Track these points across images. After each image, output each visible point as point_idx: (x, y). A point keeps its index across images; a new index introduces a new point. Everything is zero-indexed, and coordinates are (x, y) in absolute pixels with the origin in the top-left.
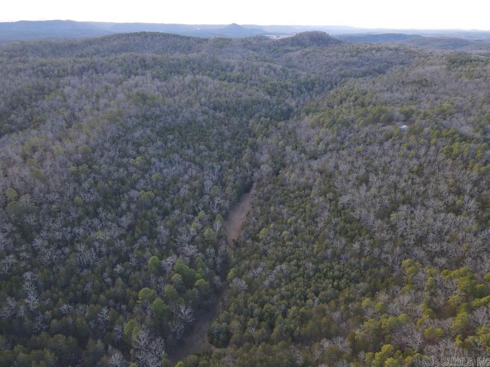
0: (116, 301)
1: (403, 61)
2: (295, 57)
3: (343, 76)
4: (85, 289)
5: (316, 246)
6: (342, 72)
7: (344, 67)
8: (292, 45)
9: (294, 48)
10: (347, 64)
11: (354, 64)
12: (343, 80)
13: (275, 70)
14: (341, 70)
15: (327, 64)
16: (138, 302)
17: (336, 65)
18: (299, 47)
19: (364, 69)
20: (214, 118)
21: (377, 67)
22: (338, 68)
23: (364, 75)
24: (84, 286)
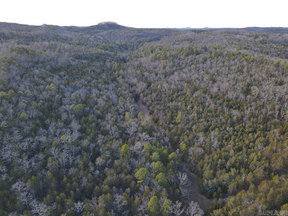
0: (118, 187)
1: (166, 34)
2: (105, 34)
3: (140, 42)
4: (82, 185)
5: (221, 117)
6: (138, 40)
7: (138, 38)
8: (98, 29)
9: (101, 31)
10: (138, 36)
11: (142, 36)
12: (141, 44)
13: (100, 39)
14: (137, 39)
15: (127, 37)
16: (138, 182)
17: (133, 37)
18: (103, 30)
19: (149, 38)
20: (82, 63)
21: (155, 37)
22: (135, 38)
23: (150, 41)
24: (80, 183)
